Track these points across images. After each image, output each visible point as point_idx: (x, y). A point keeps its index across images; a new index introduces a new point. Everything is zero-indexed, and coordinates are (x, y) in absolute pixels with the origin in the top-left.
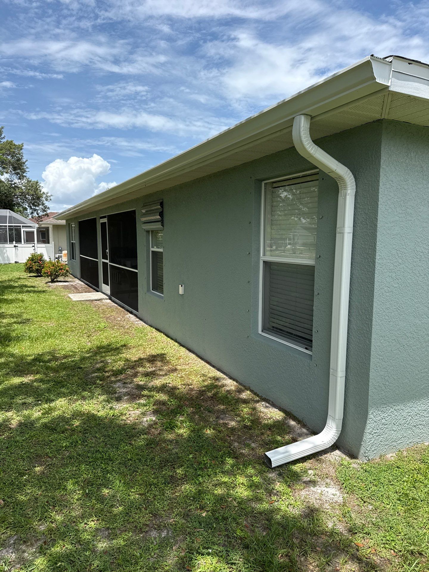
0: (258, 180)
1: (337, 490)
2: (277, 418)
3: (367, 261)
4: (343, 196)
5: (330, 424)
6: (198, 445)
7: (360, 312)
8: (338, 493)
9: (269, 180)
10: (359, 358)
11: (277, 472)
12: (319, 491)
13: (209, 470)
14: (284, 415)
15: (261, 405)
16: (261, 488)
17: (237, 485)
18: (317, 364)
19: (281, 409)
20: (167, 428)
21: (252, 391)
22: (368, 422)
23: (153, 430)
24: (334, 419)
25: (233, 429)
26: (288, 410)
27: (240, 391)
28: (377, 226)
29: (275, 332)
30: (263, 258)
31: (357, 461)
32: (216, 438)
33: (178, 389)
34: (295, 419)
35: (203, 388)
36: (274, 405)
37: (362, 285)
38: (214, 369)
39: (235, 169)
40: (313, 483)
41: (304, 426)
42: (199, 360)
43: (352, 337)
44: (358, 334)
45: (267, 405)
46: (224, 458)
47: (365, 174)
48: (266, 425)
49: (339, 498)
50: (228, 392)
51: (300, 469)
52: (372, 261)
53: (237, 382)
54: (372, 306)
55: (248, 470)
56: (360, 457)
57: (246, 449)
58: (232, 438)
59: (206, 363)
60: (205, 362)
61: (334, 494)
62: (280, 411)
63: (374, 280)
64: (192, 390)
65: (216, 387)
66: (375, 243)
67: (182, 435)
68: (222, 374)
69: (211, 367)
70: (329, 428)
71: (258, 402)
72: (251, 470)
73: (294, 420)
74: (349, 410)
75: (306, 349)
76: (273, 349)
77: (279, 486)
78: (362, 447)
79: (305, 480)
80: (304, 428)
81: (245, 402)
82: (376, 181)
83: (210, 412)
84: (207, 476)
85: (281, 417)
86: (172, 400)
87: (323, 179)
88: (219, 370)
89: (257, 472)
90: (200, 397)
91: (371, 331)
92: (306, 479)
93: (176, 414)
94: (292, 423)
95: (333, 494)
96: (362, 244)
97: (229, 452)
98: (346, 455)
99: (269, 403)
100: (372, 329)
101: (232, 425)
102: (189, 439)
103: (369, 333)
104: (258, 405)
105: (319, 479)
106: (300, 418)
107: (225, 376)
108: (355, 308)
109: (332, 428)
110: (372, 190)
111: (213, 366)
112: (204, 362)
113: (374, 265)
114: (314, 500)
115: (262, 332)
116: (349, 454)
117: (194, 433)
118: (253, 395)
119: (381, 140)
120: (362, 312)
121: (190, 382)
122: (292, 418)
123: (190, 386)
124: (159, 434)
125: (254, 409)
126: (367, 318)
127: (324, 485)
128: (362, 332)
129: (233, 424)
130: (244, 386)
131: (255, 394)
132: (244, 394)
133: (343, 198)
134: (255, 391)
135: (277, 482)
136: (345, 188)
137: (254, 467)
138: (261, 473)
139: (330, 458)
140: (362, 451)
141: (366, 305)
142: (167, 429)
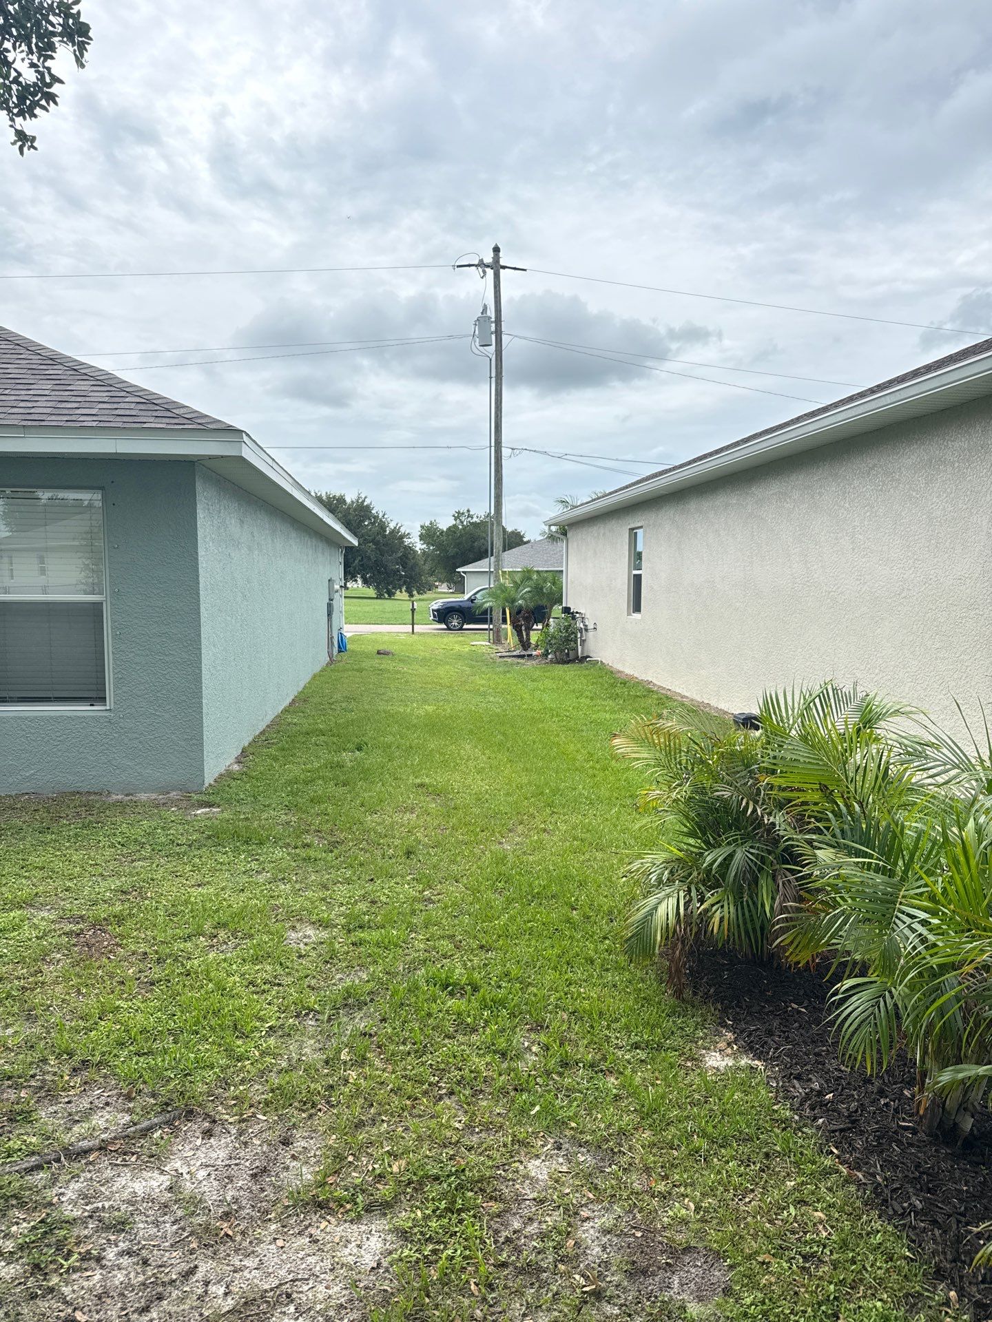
29: (10, 703)
75: (92, 705)
87: (114, 504)
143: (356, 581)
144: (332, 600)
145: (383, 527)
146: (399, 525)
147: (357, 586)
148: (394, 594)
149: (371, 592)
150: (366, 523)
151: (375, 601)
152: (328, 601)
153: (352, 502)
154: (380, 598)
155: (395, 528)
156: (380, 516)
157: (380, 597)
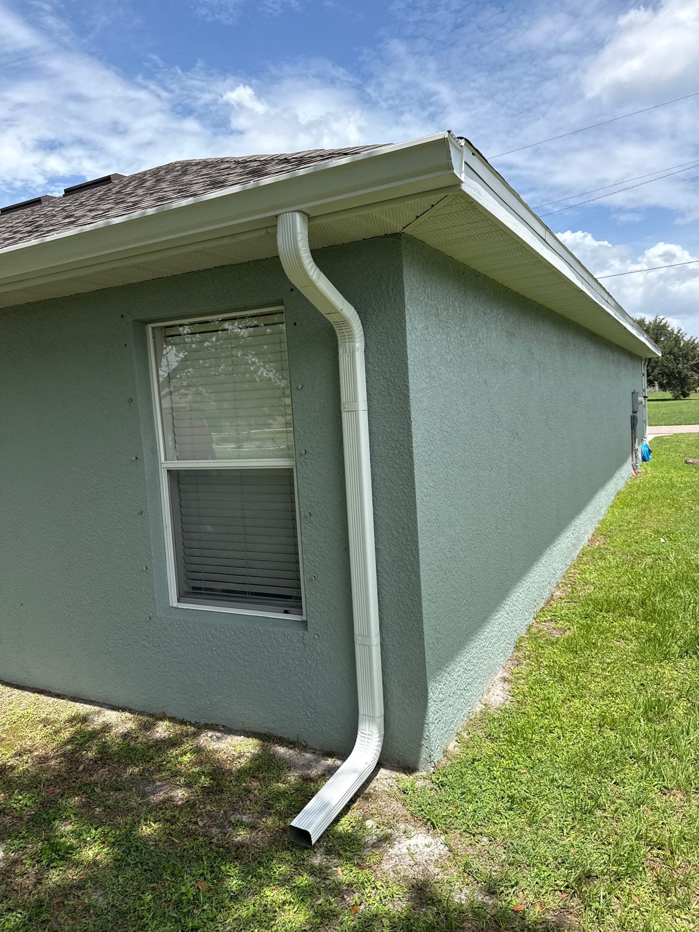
0: (138, 321)
1: (425, 835)
2: (253, 751)
3: (397, 451)
4: (348, 351)
5: (367, 729)
6: (146, 867)
7: (395, 533)
8: (429, 839)
9: (165, 321)
10: (401, 606)
11: (322, 850)
12: (405, 851)
13: (205, 907)
14: (261, 742)
15: (209, 740)
16: (320, 894)
17: (277, 909)
18: (319, 634)
19: (248, 734)
20: (52, 861)
21: (172, 719)
22: (429, 705)
23: (19, 880)
24: (372, 719)
25: (190, 805)
26: (263, 731)
27: (147, 727)
28: (409, 397)
29: (205, 596)
30: (166, 464)
31: (418, 774)
32: (172, 836)
33: (12, 768)
34: (282, 741)
35: (69, 747)
36: (229, 731)
37: (394, 489)
38: (65, 701)
39: (76, 299)
40: (386, 839)
41: (305, 748)
42: (16, 692)
43: (385, 575)
44: (394, 568)
45: (219, 734)
46: (217, 870)
47: (378, 318)
48: (242, 772)
49: (437, 847)
50: (125, 736)
51: (350, 826)
52: (406, 451)
53: (131, 711)
54: (415, 521)
55: (275, 870)
56: (421, 766)
57: (242, 833)
58: (200, 823)
59: (36, 695)
60: (34, 692)
61: (428, 844)
62: (248, 737)
63: (414, 480)
64: (45, 759)
65: (94, 735)
66: (408, 423)
67: (95, 863)
68: (87, 706)
69: (53, 699)
70: (366, 736)
71: (195, 735)
72: (280, 868)
73: (281, 745)
74: (392, 696)
75: (286, 612)
76: (216, 630)
77: (343, 874)
78: (424, 749)
79: (371, 842)
80: (306, 752)
81: (173, 743)
82: (400, 328)
83: (119, 790)
84: (211, 923)
85: (257, 748)
86: (20, 797)
87: (295, 324)
88: (75, 699)
89: (291, 868)
90: (78, 768)
91: (418, 559)
92: (371, 839)
93: (50, 822)
94: (281, 750)
95: (426, 845)
96: (385, 426)
97: (217, 853)
98: (397, 771)
99: (219, 731)
100: (418, 556)
101: (182, 799)
102: (119, 864)
103: (416, 564)
104: (202, 741)
105: (389, 830)
106: (292, 738)
107: (97, 708)
108: (384, 528)
109: (371, 735)
110: (394, 343)
111: (58, 696)
112: (31, 694)
113: (412, 458)
114: (410, 869)
115: (178, 602)
116: (401, 767)
117: (120, 845)
118: (178, 727)
119: (402, 265)
120: (398, 533)
121: (28, 743)
122: (276, 743)
123: (36, 753)
124: (39, 882)
125: (198, 750)
126: (407, 540)
127: (403, 837)
128: (402, 564)
129: (180, 794)
130: (151, 715)
131: (183, 722)
132: (159, 729)
133: (348, 356)
134: (180, 716)
135: (335, 869)
136: (351, 337)
137: (282, 860)
138: (299, 866)
139: (381, 787)
140: (424, 756)
141: (405, 520)
142: (52, 865)
143: (654, 386)
144: (635, 412)
145: (677, 340)
146: (694, 338)
147: (656, 392)
148: (688, 395)
149: (668, 395)
150: (662, 339)
151: (672, 402)
152: (631, 414)
153: (650, 323)
154: (676, 400)
155: (689, 340)
156: (675, 332)
157: (676, 398)
